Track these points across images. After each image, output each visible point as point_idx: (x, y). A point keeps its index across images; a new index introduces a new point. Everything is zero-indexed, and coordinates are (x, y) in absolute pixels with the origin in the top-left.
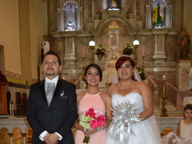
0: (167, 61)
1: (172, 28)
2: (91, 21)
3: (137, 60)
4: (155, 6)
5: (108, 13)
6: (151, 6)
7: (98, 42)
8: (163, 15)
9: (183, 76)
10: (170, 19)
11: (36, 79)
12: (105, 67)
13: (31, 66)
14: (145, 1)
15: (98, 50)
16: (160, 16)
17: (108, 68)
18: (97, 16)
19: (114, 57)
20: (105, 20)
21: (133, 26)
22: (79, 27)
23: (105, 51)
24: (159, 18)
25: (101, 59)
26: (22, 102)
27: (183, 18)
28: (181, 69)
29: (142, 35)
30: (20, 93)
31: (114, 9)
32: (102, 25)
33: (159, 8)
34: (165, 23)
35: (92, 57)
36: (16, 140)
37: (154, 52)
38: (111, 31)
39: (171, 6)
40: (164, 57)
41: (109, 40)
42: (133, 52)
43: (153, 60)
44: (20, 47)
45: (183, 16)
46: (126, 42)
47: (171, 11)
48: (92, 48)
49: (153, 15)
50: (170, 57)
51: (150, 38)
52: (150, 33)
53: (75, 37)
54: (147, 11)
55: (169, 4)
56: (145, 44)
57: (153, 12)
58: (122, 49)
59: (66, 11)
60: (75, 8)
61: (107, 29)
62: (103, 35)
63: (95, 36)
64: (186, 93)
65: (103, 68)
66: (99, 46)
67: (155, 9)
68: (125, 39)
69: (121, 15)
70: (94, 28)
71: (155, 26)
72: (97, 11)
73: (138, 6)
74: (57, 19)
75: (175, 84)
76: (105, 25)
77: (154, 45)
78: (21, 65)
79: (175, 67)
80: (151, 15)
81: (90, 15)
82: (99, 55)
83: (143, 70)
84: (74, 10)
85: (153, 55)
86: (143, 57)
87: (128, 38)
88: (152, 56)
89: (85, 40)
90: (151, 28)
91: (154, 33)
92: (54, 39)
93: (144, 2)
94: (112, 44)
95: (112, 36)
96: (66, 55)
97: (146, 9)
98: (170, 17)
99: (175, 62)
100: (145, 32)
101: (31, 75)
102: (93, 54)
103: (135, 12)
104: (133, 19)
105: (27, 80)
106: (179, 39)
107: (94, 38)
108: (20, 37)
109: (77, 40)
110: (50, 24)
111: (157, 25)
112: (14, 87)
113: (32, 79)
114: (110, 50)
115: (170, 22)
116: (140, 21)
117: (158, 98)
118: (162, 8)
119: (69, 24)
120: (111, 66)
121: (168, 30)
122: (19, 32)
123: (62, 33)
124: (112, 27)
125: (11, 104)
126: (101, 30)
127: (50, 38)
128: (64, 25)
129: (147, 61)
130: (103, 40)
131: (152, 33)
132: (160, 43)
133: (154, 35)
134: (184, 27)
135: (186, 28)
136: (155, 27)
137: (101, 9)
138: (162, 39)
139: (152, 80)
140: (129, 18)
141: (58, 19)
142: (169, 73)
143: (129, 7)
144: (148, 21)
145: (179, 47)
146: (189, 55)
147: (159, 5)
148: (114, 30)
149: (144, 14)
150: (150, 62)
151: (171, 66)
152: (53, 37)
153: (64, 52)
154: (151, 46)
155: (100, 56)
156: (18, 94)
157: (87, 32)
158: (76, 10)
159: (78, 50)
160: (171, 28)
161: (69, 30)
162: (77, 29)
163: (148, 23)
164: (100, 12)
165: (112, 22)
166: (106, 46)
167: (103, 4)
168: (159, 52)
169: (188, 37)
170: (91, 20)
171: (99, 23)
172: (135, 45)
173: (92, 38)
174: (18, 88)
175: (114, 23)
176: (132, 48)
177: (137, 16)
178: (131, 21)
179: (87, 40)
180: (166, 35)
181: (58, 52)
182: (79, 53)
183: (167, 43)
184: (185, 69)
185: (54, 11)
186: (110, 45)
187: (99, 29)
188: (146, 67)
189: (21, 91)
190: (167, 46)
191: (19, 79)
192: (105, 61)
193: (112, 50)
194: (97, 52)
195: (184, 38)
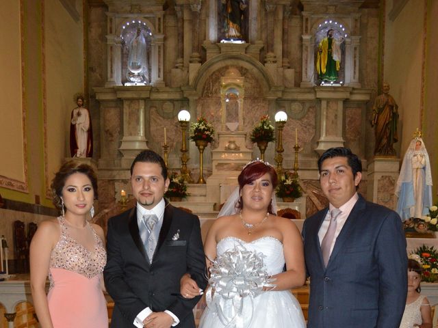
1: (360, 87)
2: (183, 66)
3: (282, 154)
4: (322, 38)
5: (220, 49)
6: (314, 36)
7: (198, 113)
8: (340, 56)
9: (381, 191)
10: (355, 66)
12: (212, 169)
13: (46, 163)
14: (302, 27)
15: (198, 130)
16: (334, 58)
17: (219, 170)
18: (196, 54)
19: (232, 146)
20: (213, 64)
21: (275, 79)
22: (155, 78)
23: (212, 133)
24: (331, 63)
25: (203, 150)
26: (27, 243)
27: (383, 66)
28: (377, 177)
29: (294, 101)
30: (22, 224)
31: (232, 41)
32: (206, 75)
33: (330, 41)
34: (344, 77)
35: (184, 145)
37: (320, 136)
38: (226, 89)
39: (356, 38)
41: (220, 108)
42: (274, 137)
43: (317, 154)
44: (24, 120)
45: (383, 61)
46: (258, 113)
47: (358, 51)
48: (184, 124)
49: (319, 56)
50: (354, 150)
51: (310, 107)
52: (311, 96)
53: (145, 100)
54: (304, 47)
55: (353, 34)
56: (300, 119)
57: (317, 51)
58: (249, 130)
59: (126, 42)
60: (146, 35)
61: (217, 84)
63: (190, 98)
66: (200, 122)
67: (323, 44)
68: (257, 107)
69: (248, 55)
70: (188, 82)
71: (322, 80)
72: (196, 44)
73: (286, 38)
74: (106, 59)
76: (212, 75)
77: (320, 122)
78: (26, 160)
80: (313, 55)
81: (181, 53)
82: (198, 142)
83: (296, 176)
84: (144, 40)
85: (318, 143)
86: (296, 148)
87: (263, 104)
88: (316, 145)
89: (168, 107)
90: (314, 85)
91: (320, 95)
92: (99, 102)
93: (298, 29)
94: (227, 117)
95: (227, 100)
96: (124, 138)
97: (303, 43)
98: (355, 62)
99: (365, 161)
100: (301, 93)
102: (186, 140)
103: (279, 47)
104: (275, 64)
105: (38, 194)
106: (374, 110)
107: (188, 103)
108: (23, 98)
109: (151, 107)
110: (89, 70)
111: (326, 79)
112: (10, 209)
114: (224, 131)
115: (355, 72)
116: (289, 68)
118: (337, 41)
119: (133, 71)
120: (225, 167)
121: (351, 89)
122: (23, 87)
123: (115, 90)
124: (229, 81)
125: (3, 247)
126: (204, 87)
127: (90, 99)
128: (122, 72)
129: (305, 155)
130: (208, 107)
131: (316, 95)
132: (333, 117)
133: (320, 100)
134: (384, 85)
135: (388, 87)
136: (323, 83)
137: (205, 39)
138: (337, 110)
139: (315, 199)
140: (265, 62)
141: (109, 58)
143: (267, 38)
144: (306, 69)
145: (374, 128)
146: (395, 145)
147: (331, 36)
148: (234, 88)
149: (298, 55)
150: (311, 159)
152: (97, 98)
153: (121, 133)
154: (314, 124)
155: (202, 143)
156: (18, 225)
157: (170, 90)
159: (152, 129)
160: (356, 87)
161: (134, 84)
162: (150, 82)
163: (306, 73)
164: (203, 47)
165: (228, 71)
166: (215, 123)
167: (209, 30)
168: (330, 138)
169: (392, 107)
170: (183, 63)
171: (199, 70)
172: (279, 120)
173: (184, 103)
174: (17, 212)
175: (233, 73)
176: (273, 128)
177: (283, 57)
178: (270, 68)
179: (174, 107)
180: (346, 101)
181: (107, 132)
182: (154, 135)
183: (349, 119)
184: (386, 177)
185: (100, 42)
186: (223, 119)
187: (199, 84)
188: (301, 170)
189: (25, 217)
190: (348, 125)
191: (21, 190)
192: (212, 154)
193: (229, 132)
194: (196, 136)
195: (384, 108)
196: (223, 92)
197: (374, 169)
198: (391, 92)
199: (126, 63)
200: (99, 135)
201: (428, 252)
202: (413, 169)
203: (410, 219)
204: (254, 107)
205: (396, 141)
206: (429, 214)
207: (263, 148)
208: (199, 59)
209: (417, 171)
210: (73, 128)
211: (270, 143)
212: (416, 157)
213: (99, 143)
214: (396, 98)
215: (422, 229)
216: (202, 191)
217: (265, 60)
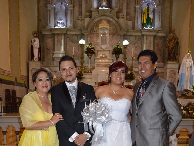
1: (161, 30)
2: (82, 19)
3: (126, 60)
4: (145, 7)
5: (98, 11)
6: (141, 6)
7: (88, 41)
8: (152, 16)
9: (170, 77)
10: (159, 20)
11: (25, 76)
12: (94, 66)
13: (20, 63)
14: (135, 2)
15: (88, 48)
16: (150, 17)
17: (98, 67)
18: (88, 14)
19: (104, 56)
20: (95, 18)
21: (123, 25)
22: (69, 25)
23: (94, 50)
24: (148, 19)
25: (91, 57)
26: (11, 99)
27: (172, 20)
28: (168, 71)
29: (132, 36)
30: (9, 90)
31: (104, 8)
32: (92, 24)
33: (148, 9)
34: (154, 25)
35: (82, 56)
36: (9, 138)
38: (101, 30)
39: (160, 7)
41: (98, 38)
42: (122, 52)
44: (10, 43)
45: (172, 18)
46: (115, 41)
47: (161, 12)
48: (82, 46)
49: (143, 15)
51: (139, 39)
52: (139, 34)
53: (65, 34)
54: (136, 11)
55: (158, 5)
56: (134, 44)
57: (142, 13)
58: (111, 49)
59: (56, 8)
60: (65, 5)
61: (97, 28)
62: (93, 33)
63: (85, 34)
66: (89, 45)
67: (145, 10)
68: (115, 38)
69: (111, 15)
70: (84, 26)
71: (144, 26)
72: (88, 9)
73: (128, 6)
76: (95, 23)
77: (143, 45)
78: (11, 61)
79: (163, 68)
80: (140, 15)
81: (81, 13)
82: (88, 54)
83: (132, 70)
84: (64, 7)
86: (132, 57)
87: (118, 37)
89: (75, 38)
90: (141, 28)
91: (143, 33)
92: (44, 35)
94: (101, 43)
95: (102, 35)
96: (55, 52)
97: (136, 9)
98: (159, 18)
99: (163, 63)
100: (135, 32)
101: (20, 72)
102: (83, 53)
103: (125, 11)
104: (123, 19)
105: (16, 77)
106: (168, 40)
107: (84, 36)
108: (10, 33)
109: (67, 38)
110: (39, 20)
111: (146, 26)
112: (4, 83)
113: (22, 75)
114: (100, 49)
115: (159, 23)
116: (129, 21)
118: (151, 9)
119: (59, 21)
120: (100, 65)
121: (157, 31)
122: (9, 28)
123: (51, 30)
124: (103, 26)
125: (1, 101)
126: (91, 29)
127: (40, 34)
128: (54, 21)
130: (93, 38)
131: (141, 33)
132: (149, 43)
133: (143, 36)
134: (172, 29)
136: (145, 28)
137: (92, 7)
138: (151, 40)
140: (119, 18)
141: (48, 15)
143: (120, 7)
144: (137, 21)
145: (167, 48)
147: (148, 6)
148: (105, 30)
149: (134, 14)
152: (43, 33)
153: (54, 50)
154: (140, 46)
155: (90, 54)
156: (7, 91)
157: (76, 30)
158: (66, 7)
159: (68, 48)
160: (159, 30)
161: (59, 27)
162: (67, 26)
163: (137, 23)
164: (90, 11)
165: (102, 21)
166: (96, 45)
167: (93, 2)
169: (176, 39)
170: (82, 18)
171: (89, 21)
172: (125, 45)
173: (82, 36)
174: (7, 85)
175: (104, 22)
176: (122, 48)
177: (127, 15)
178: (121, 20)
179: (77, 38)
180: (155, 36)
181: (47, 49)
182: (68, 51)
183: (156, 44)
184: (173, 71)
185: (44, 7)
186: (100, 44)
187: (89, 28)
188: (135, 67)
189: (10, 87)
190: (156, 47)
191: (9, 75)
192: (94, 59)
193: (102, 50)
194: (87, 51)
195: (172, 39)
196: (100, 31)
197: (167, 67)
198: (175, 32)
199: (56, 17)
200: (44, 51)
201: (192, 105)
202: (186, 67)
203: (184, 90)
204: (113, 38)
205: (177, 54)
206: (192, 88)
207: (118, 57)
209: (187, 68)
210: (32, 47)
211: (120, 55)
212: (187, 62)
213: (44, 54)
214: (177, 35)
215: (189, 94)
216: (90, 76)
217: (119, 17)
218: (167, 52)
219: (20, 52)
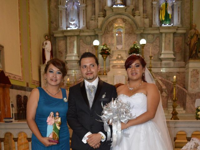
0: (175, 61)
1: (181, 26)
2: (95, 19)
4: (163, 3)
5: (113, 10)
6: (158, 2)
7: (103, 41)
8: (171, 12)
9: (193, 77)
10: (179, 16)
11: (36, 81)
12: (110, 68)
13: (31, 68)
15: (103, 50)
16: (168, 13)
17: (113, 68)
18: (102, 13)
19: (120, 57)
20: (109, 17)
21: (140, 24)
22: (82, 25)
23: (109, 51)
24: (167, 15)
25: (106, 59)
26: (23, 105)
27: (192, 15)
28: (190, 70)
29: (149, 34)
30: (21, 96)
31: (119, 6)
32: (106, 23)
33: (166, 4)
34: (173, 21)
37: (161, 51)
38: (116, 30)
39: (179, 2)
40: (173, 56)
41: (114, 38)
42: (140, 52)
43: (161, 60)
44: (21, 47)
45: (193, 13)
46: (132, 40)
47: (180, 7)
48: (96, 47)
49: (161, 12)
50: (179, 57)
51: (157, 37)
52: (157, 32)
53: (78, 36)
54: (153, 8)
56: (152, 43)
57: (160, 9)
58: (128, 49)
59: (68, 9)
60: (77, 5)
61: (112, 27)
62: (108, 33)
63: (99, 34)
64: (196, 95)
65: (108, 69)
66: (104, 45)
67: (163, 5)
68: (131, 38)
69: (126, 13)
70: (98, 27)
71: (162, 23)
72: (101, 8)
73: (145, 3)
74: (58, 17)
75: (184, 85)
76: (109, 23)
77: (162, 44)
78: (22, 66)
79: (184, 67)
80: (158, 12)
81: (94, 13)
82: (103, 55)
84: (76, 7)
85: (161, 54)
86: (151, 57)
87: (134, 36)
88: (160, 56)
89: (88, 39)
90: (159, 26)
91: (162, 31)
92: (55, 38)
94: (117, 43)
95: (117, 35)
96: (68, 55)
97: (153, 6)
98: (179, 14)
99: (184, 62)
100: (152, 30)
101: (32, 76)
102: (97, 54)
103: (141, 8)
104: (140, 16)
105: (28, 82)
106: (189, 37)
107: (98, 37)
108: (20, 36)
109: (80, 39)
110: (51, 22)
111: (164, 23)
112: (15, 89)
113: (33, 80)
114: (116, 50)
115: (178, 19)
116: (146, 18)
117: (166, 100)
118: (170, 4)
119: (71, 23)
120: (116, 67)
121: (177, 28)
123: (63, 32)
124: (117, 25)
125: (12, 107)
126: (105, 29)
127: (51, 37)
128: (66, 23)
129: (155, 61)
130: (108, 38)
131: (159, 31)
132: (168, 42)
133: (161, 33)
134: (194, 24)
136: (163, 25)
137: (105, 6)
138: (170, 38)
139: (160, 82)
140: (135, 16)
141: (60, 16)
142: (177, 74)
143: (135, 4)
144: (155, 18)
145: (189, 46)
147: (166, 2)
148: (120, 29)
149: (151, 11)
150: (157, 62)
151: (180, 66)
152: (55, 36)
153: (66, 52)
154: (159, 45)
155: (105, 56)
156: (19, 97)
157: (89, 31)
158: (78, 7)
159: (81, 50)
160: (179, 26)
161: (72, 29)
162: (79, 27)
163: (155, 20)
164: (104, 9)
165: (117, 20)
166: (111, 46)
167: (107, 1)
168: (167, 52)
170: (95, 17)
171: (103, 20)
172: (142, 44)
173: (96, 37)
174: (18, 91)
175: (119, 21)
176: (139, 47)
177: (143, 13)
178: (137, 18)
179: (91, 39)
180: (174, 34)
181: (59, 52)
182: (82, 53)
183: (176, 42)
184: (195, 70)
185: (55, 9)
186: (115, 44)
187: (103, 28)
188: (153, 68)
189: (22, 93)
190: (176, 45)
191: (20, 80)
192: (110, 61)
193: (118, 50)
194: (102, 52)
195: (193, 36)
196: (115, 31)
197: (189, 66)
198: (197, 28)
200: (56, 54)
204: (129, 38)
205: (199, 52)
208: (102, 15)
210: (44, 50)
216: (105, 79)
217: (135, 14)
218: (188, 50)
219: (31, 56)
